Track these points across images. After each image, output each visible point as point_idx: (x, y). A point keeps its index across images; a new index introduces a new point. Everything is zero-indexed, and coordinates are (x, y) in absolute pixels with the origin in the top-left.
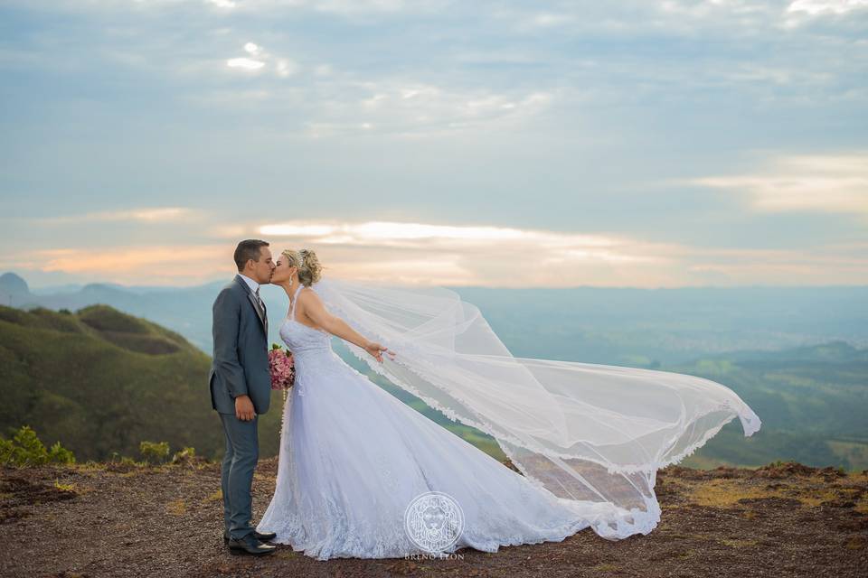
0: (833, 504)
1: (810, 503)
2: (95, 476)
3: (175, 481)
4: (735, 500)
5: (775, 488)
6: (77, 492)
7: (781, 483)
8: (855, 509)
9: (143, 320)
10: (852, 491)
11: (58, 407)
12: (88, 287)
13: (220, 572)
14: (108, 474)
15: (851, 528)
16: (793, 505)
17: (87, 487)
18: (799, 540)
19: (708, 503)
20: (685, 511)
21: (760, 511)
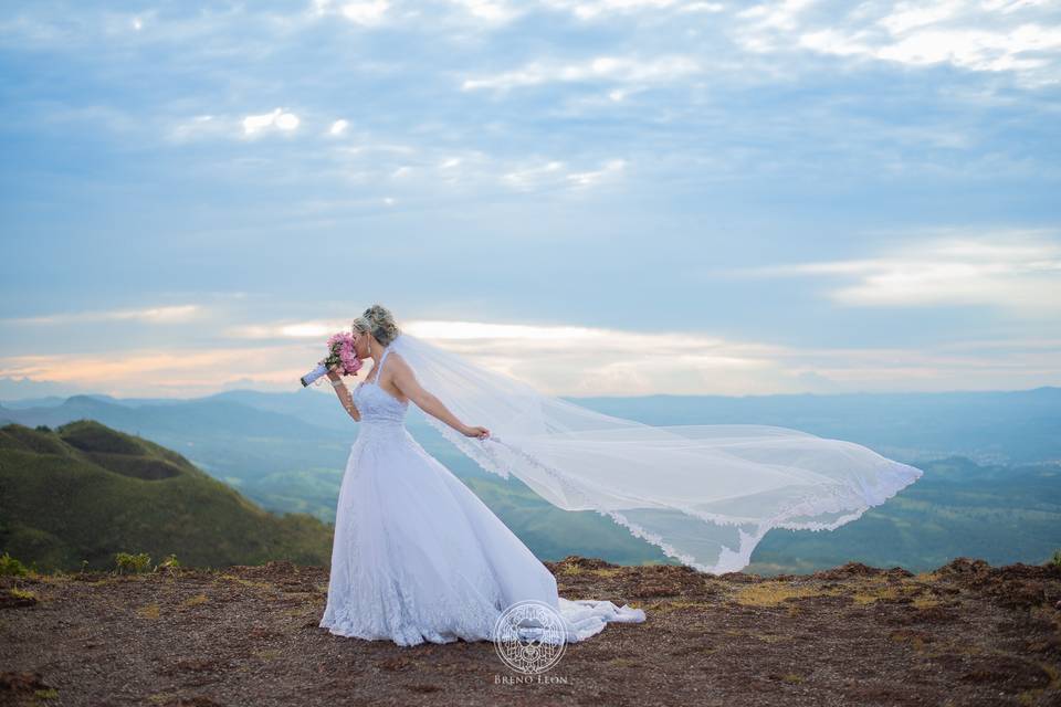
0: (888, 601)
1: (863, 601)
2: (60, 585)
3: (151, 589)
4: (781, 599)
5: (830, 588)
6: (38, 599)
7: (838, 583)
8: (912, 605)
9: (137, 438)
10: (913, 587)
11: (35, 542)
12: (71, 399)
13: (191, 669)
14: (76, 583)
15: (903, 622)
16: (844, 601)
17: (50, 595)
18: (842, 634)
19: (751, 603)
20: (722, 609)
21: (804, 607)
